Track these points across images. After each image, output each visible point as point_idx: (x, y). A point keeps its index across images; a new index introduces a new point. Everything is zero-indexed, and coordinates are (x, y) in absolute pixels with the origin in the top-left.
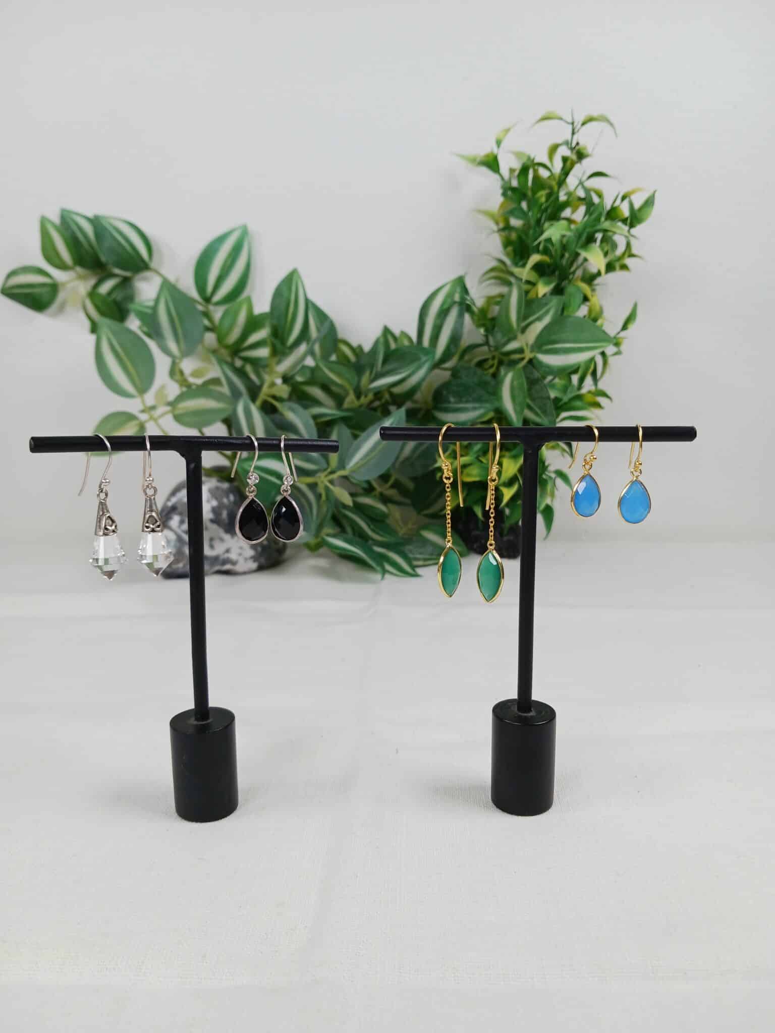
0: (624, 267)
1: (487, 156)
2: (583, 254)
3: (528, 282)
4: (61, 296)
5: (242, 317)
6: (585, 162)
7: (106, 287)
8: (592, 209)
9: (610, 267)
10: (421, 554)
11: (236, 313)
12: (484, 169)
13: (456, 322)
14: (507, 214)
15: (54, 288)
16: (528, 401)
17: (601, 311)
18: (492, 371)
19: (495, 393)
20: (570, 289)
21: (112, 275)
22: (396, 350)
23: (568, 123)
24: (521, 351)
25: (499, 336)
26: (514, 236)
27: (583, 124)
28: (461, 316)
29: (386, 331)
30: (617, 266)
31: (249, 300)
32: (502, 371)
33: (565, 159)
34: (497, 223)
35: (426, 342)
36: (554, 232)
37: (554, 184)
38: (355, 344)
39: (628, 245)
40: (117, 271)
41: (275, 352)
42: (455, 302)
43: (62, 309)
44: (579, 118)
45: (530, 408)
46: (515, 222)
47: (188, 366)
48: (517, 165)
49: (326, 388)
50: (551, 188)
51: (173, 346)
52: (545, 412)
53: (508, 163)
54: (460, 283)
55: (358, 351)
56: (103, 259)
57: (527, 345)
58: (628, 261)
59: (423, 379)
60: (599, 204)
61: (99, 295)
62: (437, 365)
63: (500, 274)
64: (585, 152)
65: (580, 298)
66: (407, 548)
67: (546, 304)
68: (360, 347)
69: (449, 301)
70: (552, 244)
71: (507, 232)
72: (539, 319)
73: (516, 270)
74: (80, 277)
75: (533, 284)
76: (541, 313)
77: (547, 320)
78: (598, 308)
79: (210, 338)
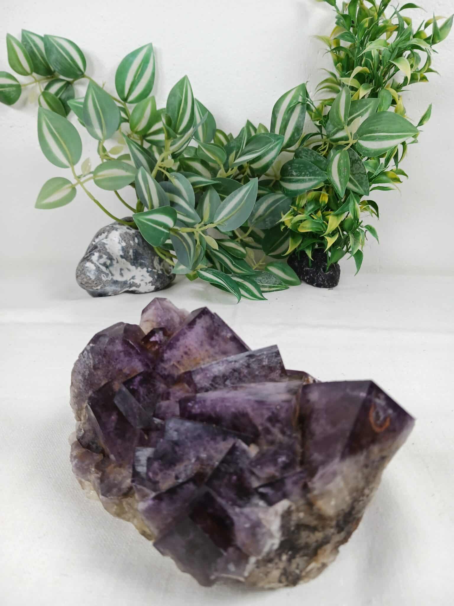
0: (424, 78)
2: (397, 64)
3: (352, 88)
4: (24, 94)
5: (148, 111)
7: (54, 89)
8: (402, 33)
9: (414, 78)
10: (267, 283)
11: (144, 110)
13: (299, 117)
14: (338, 38)
15: (19, 88)
16: (350, 176)
17: (405, 111)
18: (325, 152)
19: (326, 169)
20: (383, 94)
21: (58, 80)
22: (255, 136)
24: (346, 139)
25: (330, 127)
26: (342, 54)
28: (302, 112)
29: (249, 124)
30: (419, 77)
31: (153, 99)
32: (332, 152)
34: (330, 45)
35: (277, 131)
36: (373, 48)
37: (375, 13)
38: (227, 133)
40: (62, 77)
41: (169, 137)
42: (299, 102)
43: (25, 104)
45: (351, 180)
46: (345, 44)
47: (108, 145)
49: (204, 163)
50: (373, 16)
51: (98, 131)
52: (361, 184)
54: (303, 88)
55: (229, 138)
56: (52, 68)
57: (351, 134)
58: (427, 75)
59: (274, 158)
60: (408, 29)
61: (50, 94)
62: (284, 149)
63: (331, 84)
65: (390, 101)
66: (258, 279)
67: (366, 104)
68: (230, 135)
69: (294, 101)
70: (372, 59)
71: (337, 51)
72: (361, 115)
73: (344, 80)
74: (36, 81)
75: (355, 89)
76: (362, 111)
77: (366, 116)
78: (402, 109)
79: (125, 126)
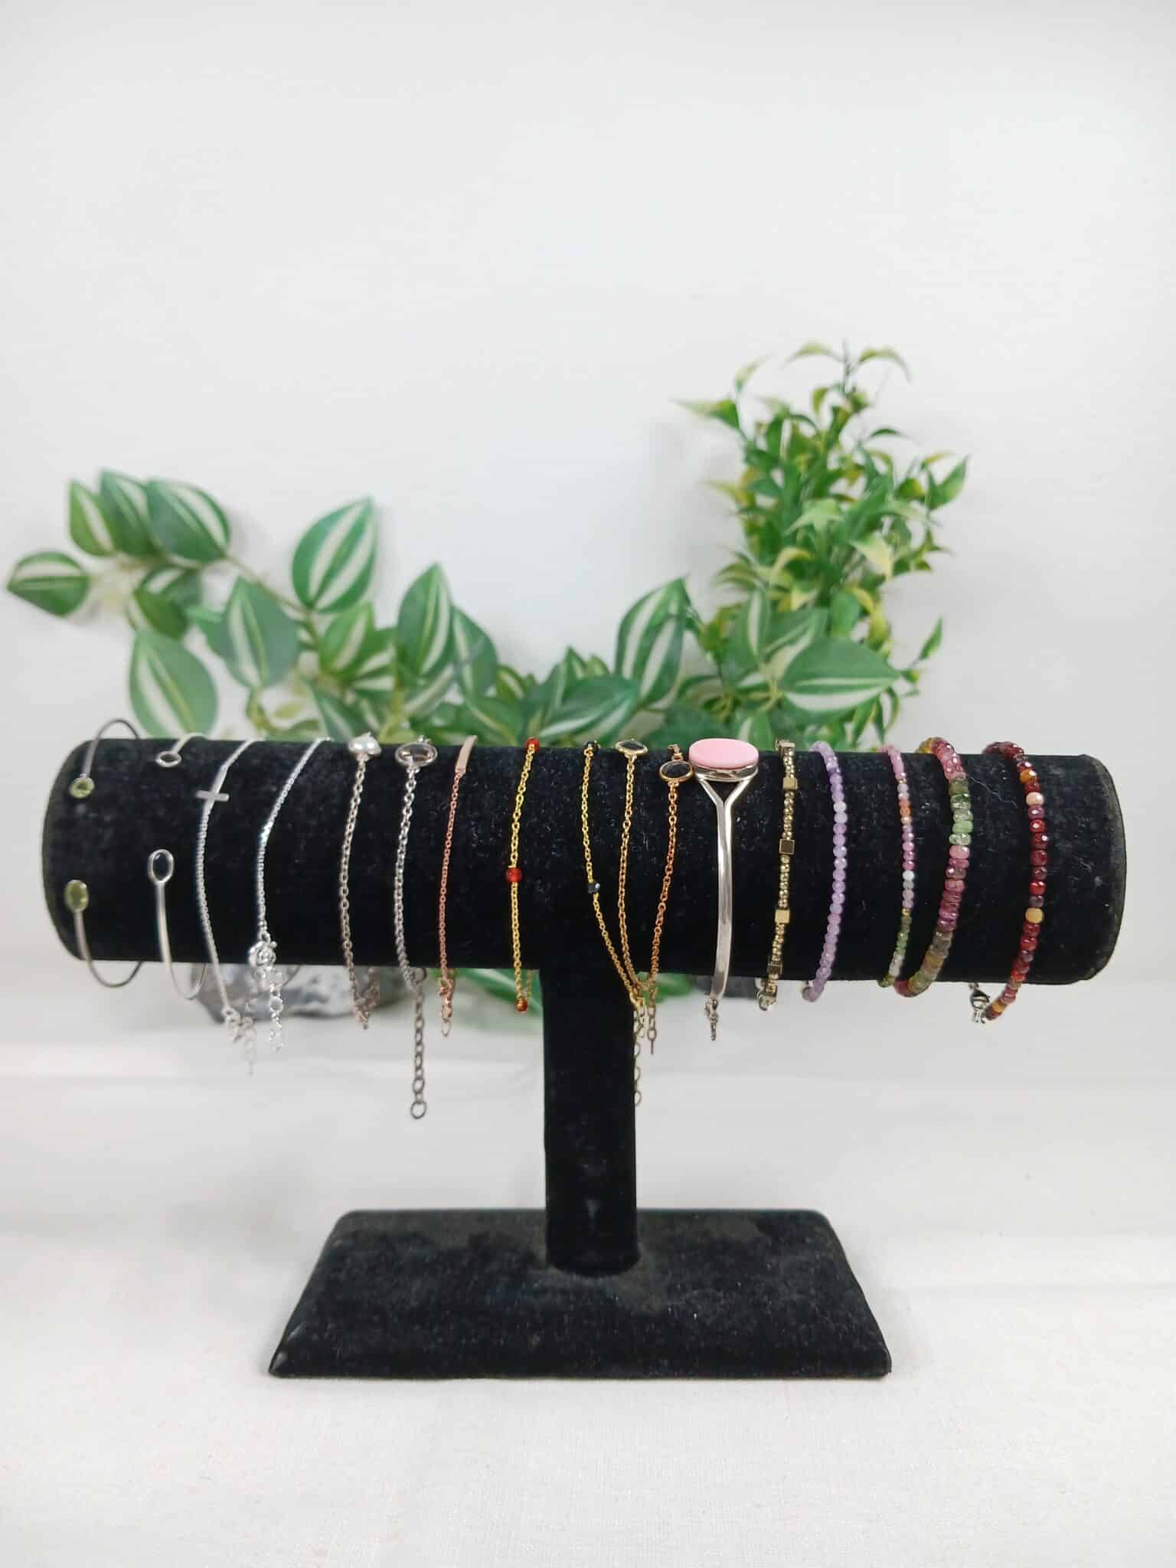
0: (923, 566)
1: (721, 404)
2: (862, 548)
3: (780, 588)
4: (93, 595)
5: (357, 633)
6: (866, 414)
7: (160, 583)
8: (875, 481)
9: (900, 567)
11: (349, 626)
12: (717, 424)
13: (672, 643)
14: (752, 488)
15: (83, 583)
17: (888, 631)
18: (723, 715)
20: (840, 599)
21: (169, 566)
22: (584, 681)
23: (838, 359)
24: (764, 687)
25: (735, 664)
26: (761, 521)
27: (863, 360)
28: (678, 635)
29: (571, 655)
30: (912, 564)
31: (369, 609)
32: (738, 715)
33: (836, 411)
34: (737, 501)
35: (627, 671)
36: (818, 515)
37: (820, 444)
38: (523, 673)
39: (929, 536)
40: (178, 560)
41: (401, 684)
42: (670, 616)
43: (93, 613)
44: (856, 352)
46: (765, 501)
48: (767, 417)
50: (815, 451)
51: (249, 671)
53: (753, 414)
54: (679, 588)
55: (527, 683)
56: (158, 541)
57: (773, 679)
58: (929, 557)
59: (622, 724)
60: (885, 477)
61: (150, 594)
62: (644, 704)
63: (739, 575)
64: (862, 400)
65: (855, 611)
67: (803, 620)
68: (531, 677)
69: (662, 613)
70: (815, 533)
71: (751, 515)
72: (792, 642)
73: (761, 570)
74: (124, 567)
75: (784, 590)
76: (795, 633)
77: (804, 642)
78: (883, 626)
79: (309, 661)
